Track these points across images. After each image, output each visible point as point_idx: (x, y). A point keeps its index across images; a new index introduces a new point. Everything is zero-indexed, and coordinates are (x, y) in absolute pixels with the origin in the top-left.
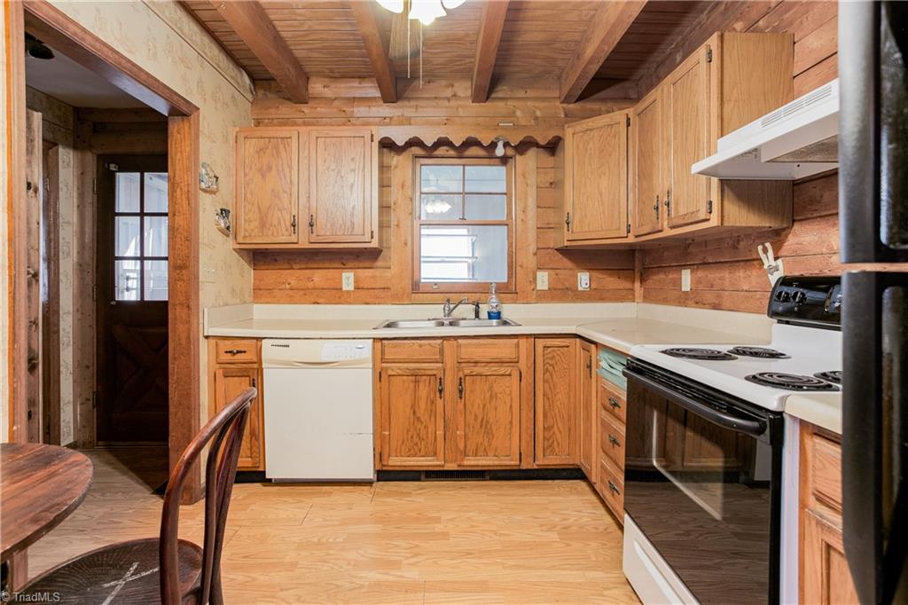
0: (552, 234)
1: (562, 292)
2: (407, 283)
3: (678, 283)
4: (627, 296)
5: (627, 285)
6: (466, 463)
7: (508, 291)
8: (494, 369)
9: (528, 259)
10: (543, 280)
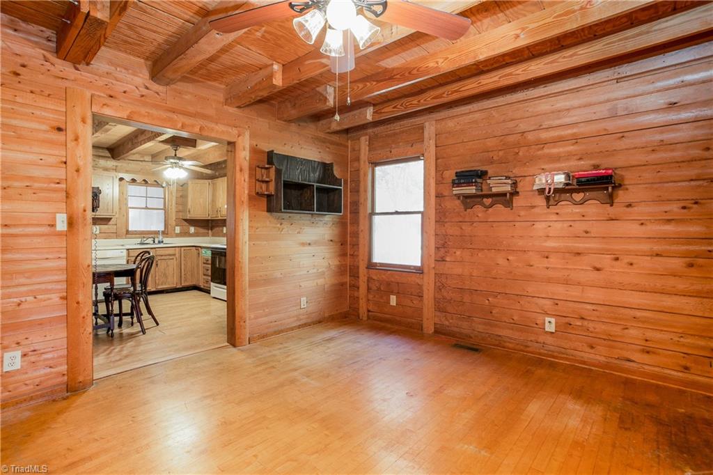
0: (181, 214)
1: (185, 234)
2: (124, 231)
3: (222, 231)
4: (207, 235)
5: (207, 231)
6: (159, 287)
7: (165, 233)
8: (168, 257)
9: (172, 222)
10: (178, 230)
